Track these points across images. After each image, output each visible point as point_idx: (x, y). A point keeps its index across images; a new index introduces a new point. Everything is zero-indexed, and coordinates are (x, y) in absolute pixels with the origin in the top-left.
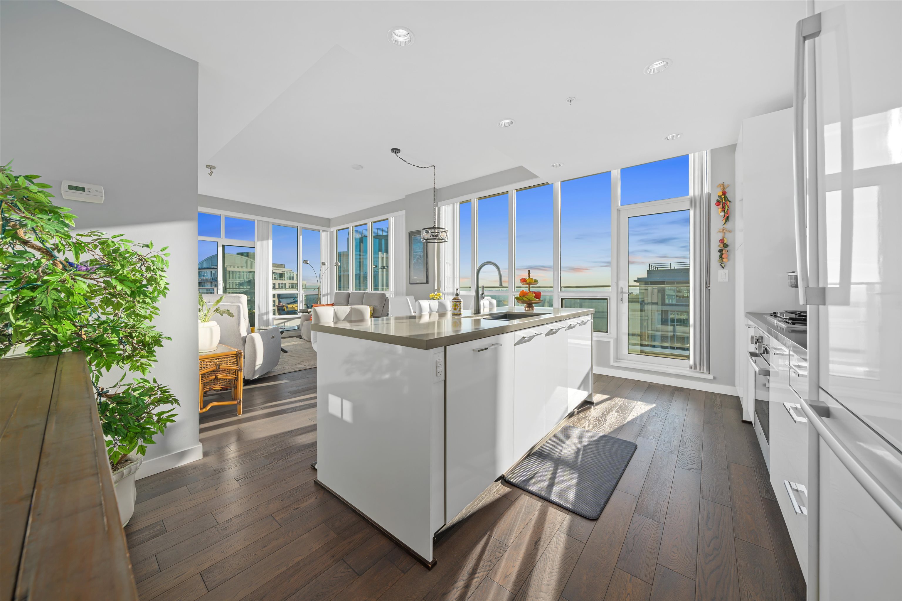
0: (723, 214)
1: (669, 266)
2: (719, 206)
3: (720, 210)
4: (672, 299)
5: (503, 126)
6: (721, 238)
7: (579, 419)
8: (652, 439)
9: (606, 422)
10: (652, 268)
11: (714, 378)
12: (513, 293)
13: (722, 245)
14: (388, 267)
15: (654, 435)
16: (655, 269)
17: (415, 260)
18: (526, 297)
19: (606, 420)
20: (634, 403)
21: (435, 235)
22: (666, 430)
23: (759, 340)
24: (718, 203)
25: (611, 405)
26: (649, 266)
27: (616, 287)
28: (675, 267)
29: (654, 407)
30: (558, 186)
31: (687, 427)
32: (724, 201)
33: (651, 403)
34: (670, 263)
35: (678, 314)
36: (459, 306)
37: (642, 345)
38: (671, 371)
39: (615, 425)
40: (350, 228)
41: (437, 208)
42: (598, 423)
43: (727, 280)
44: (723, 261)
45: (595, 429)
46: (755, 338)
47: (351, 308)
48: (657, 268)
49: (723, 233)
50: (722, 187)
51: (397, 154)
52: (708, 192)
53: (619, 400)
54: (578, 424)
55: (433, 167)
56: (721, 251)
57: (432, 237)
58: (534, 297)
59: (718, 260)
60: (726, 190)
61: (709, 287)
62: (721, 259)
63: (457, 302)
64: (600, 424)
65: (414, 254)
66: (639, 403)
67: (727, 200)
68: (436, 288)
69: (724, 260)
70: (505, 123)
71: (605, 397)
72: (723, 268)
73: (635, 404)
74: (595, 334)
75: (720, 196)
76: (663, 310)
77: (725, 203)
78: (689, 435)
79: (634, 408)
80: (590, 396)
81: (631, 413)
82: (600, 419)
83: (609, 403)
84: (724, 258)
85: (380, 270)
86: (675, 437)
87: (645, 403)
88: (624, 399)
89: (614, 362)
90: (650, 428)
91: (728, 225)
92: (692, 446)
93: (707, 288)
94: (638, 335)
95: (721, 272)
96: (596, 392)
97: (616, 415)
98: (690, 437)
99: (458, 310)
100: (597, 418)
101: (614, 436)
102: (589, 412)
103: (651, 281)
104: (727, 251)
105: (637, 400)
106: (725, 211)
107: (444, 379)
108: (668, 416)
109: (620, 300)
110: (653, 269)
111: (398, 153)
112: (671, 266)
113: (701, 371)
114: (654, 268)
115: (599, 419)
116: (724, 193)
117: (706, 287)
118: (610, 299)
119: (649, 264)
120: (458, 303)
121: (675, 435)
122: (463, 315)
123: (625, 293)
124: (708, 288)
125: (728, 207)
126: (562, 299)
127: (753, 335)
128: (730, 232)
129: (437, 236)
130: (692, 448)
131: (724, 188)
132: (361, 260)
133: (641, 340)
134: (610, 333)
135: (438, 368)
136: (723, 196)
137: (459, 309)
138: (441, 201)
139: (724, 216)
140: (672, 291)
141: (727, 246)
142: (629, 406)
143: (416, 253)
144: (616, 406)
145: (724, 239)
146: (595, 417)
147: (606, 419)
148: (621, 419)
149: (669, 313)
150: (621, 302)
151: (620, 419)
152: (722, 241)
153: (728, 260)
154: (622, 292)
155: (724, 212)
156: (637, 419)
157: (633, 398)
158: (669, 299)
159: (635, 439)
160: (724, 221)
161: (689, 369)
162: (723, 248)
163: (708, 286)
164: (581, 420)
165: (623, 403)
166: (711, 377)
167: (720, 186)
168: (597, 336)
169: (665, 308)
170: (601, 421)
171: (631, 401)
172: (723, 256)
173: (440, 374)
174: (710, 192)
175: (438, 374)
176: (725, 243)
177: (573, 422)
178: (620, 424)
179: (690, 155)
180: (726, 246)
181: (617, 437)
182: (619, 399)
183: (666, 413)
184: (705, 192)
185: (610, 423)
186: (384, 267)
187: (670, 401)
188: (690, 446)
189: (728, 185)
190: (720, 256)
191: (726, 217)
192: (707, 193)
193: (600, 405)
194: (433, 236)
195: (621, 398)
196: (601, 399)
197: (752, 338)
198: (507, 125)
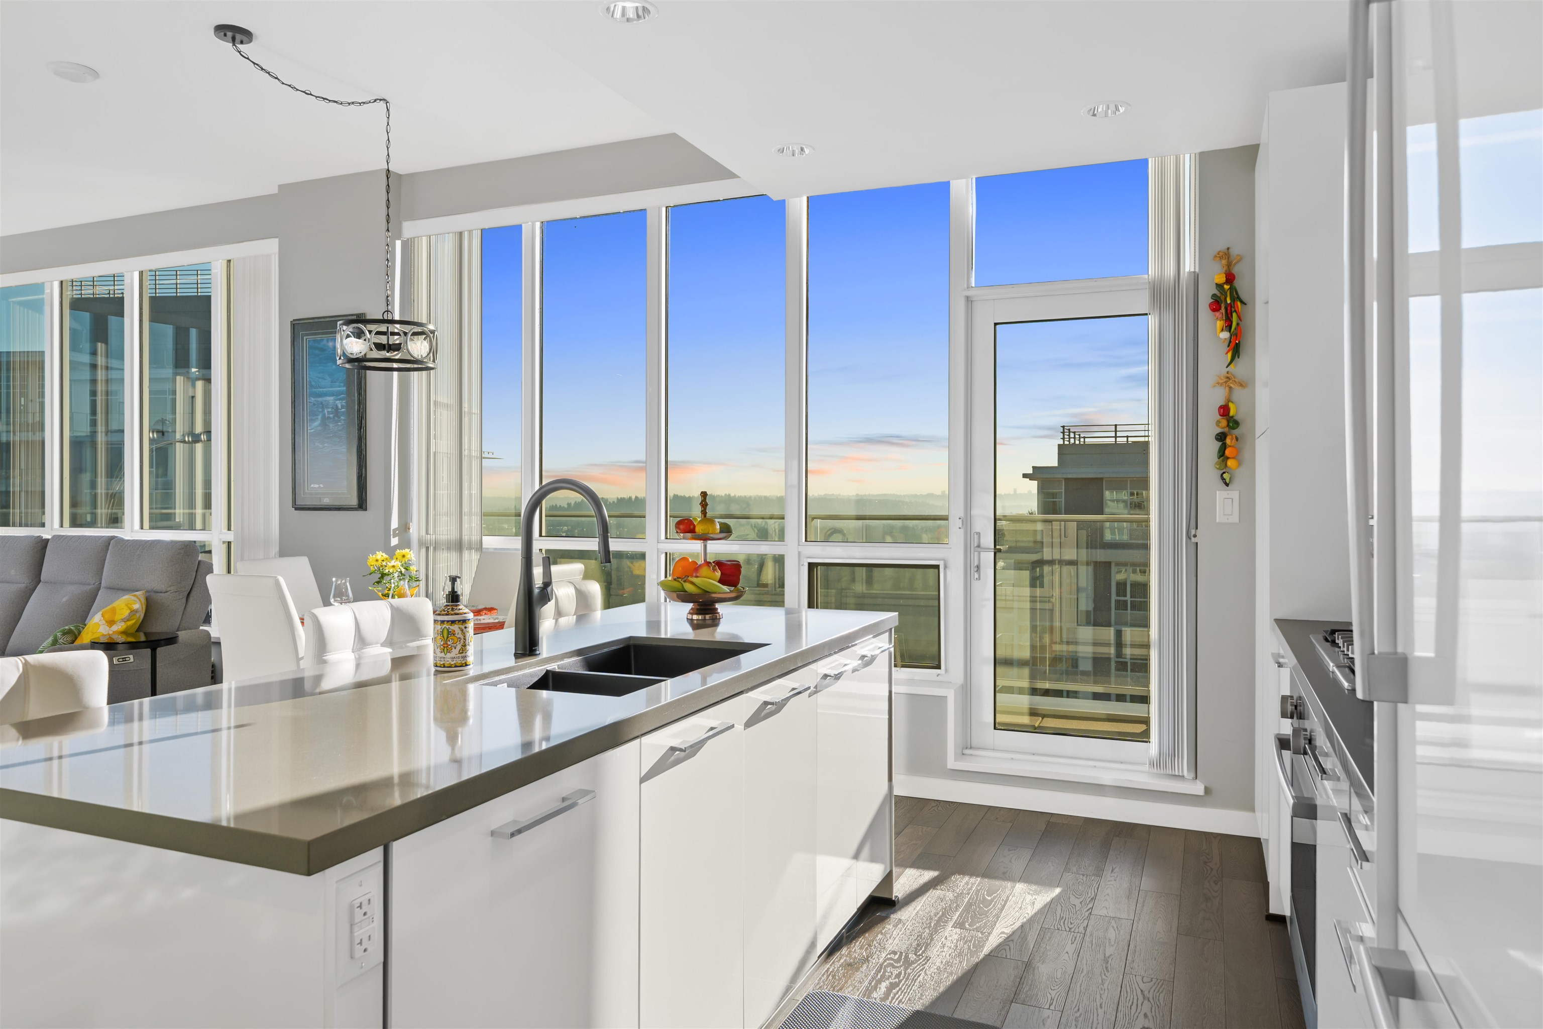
0: (1225, 335)
1: (1113, 434)
2: (1218, 314)
3: (1220, 324)
4: (1121, 530)
5: (618, 14)
6: (1222, 402)
7: (850, 965)
8: (1047, 1006)
9: (926, 966)
10: (1070, 438)
11: (1207, 790)
12: (661, 546)
13: (1224, 423)
14: (208, 432)
15: (1053, 993)
16: (1077, 442)
17: (317, 423)
18: (692, 583)
19: (928, 959)
20: (1005, 887)
21: (390, 346)
22: (1085, 971)
23: (1298, 708)
24: (1216, 305)
25: (943, 904)
26: (1063, 433)
27: (962, 530)
28: (1127, 437)
29: (1059, 897)
30: (799, 209)
31: (1137, 954)
32: (1229, 301)
33: (1047, 883)
34: (1116, 425)
35: (1134, 572)
36: (460, 636)
37: (1034, 691)
38: (1107, 777)
39: (951, 973)
40: (47, 286)
41: (398, 244)
42: (905, 970)
43: (1235, 519)
44: (1226, 465)
45: (895, 995)
46: (1289, 701)
47: (26, 664)
48: (1082, 440)
49: (1227, 389)
50: (1224, 262)
51: (240, 46)
52: (1192, 270)
53: (967, 883)
54: (846, 982)
55: (382, 104)
56: (1221, 437)
57: (376, 354)
58: (720, 581)
59: (1216, 463)
60: (1235, 270)
61: (1195, 536)
62: (1223, 461)
63: (453, 622)
64: (909, 974)
65: (313, 399)
66: (1020, 887)
67: (1236, 297)
68: (394, 524)
69: (1230, 463)
70: (624, 8)
71: (929, 875)
72: (1227, 485)
73: (1008, 892)
74: (902, 674)
75: (1219, 286)
76: (1096, 562)
77: (1231, 307)
78: (1139, 979)
79: (1004, 906)
80: (888, 880)
81: (996, 922)
82: (912, 957)
83: (939, 897)
84: (1228, 458)
85: (179, 447)
86: (1106, 991)
87: (1034, 887)
88: (979, 879)
89: (956, 759)
90: (1044, 970)
91: (1239, 369)
92: (1146, 1015)
93: (1190, 539)
94: (1022, 663)
95: (1222, 495)
96: (905, 862)
97: (956, 937)
98: (1142, 986)
99: (455, 652)
100: (901, 953)
101: (943, 1011)
102: (880, 936)
103: (1070, 476)
104: (1237, 439)
105: (1013, 880)
106: (1230, 326)
107: (382, 959)
108: (1092, 922)
109: (974, 569)
110: (1072, 441)
111: (242, 42)
112: (1119, 434)
113: (1177, 773)
114: (1075, 438)
115: (907, 957)
116: (1230, 278)
117: (1188, 537)
118: (945, 567)
119: (1063, 427)
120: (455, 628)
121: (1106, 986)
122: (472, 671)
123: (987, 549)
124: (1193, 540)
125: (1239, 317)
126: (811, 566)
127: (1287, 693)
128: (1242, 385)
129: (397, 348)
130: (1147, 1021)
131: (1229, 265)
132: (100, 388)
133: (1033, 677)
134: (946, 671)
135: (356, 928)
136: (1226, 287)
137: (459, 647)
138: (413, 217)
139: (1230, 342)
140: (1121, 505)
141: (1235, 426)
142: (992, 900)
143: (320, 399)
144: (958, 905)
145: (1231, 405)
146: (895, 953)
147: (929, 953)
148: (969, 947)
149: (1114, 569)
150: (976, 576)
151: (966, 951)
152: (1224, 410)
153: (1240, 463)
154: (979, 546)
155: (1230, 331)
156: (1011, 944)
157: (1004, 873)
158: (1112, 530)
159: (1003, 1013)
160: (1230, 355)
161: (1146, 768)
162: (1226, 430)
163: (1193, 532)
164: (857, 969)
165: (978, 891)
166: (1198, 788)
167: (1221, 258)
168: (910, 682)
169: (1101, 555)
170: (913, 963)
171: (997, 883)
172: (1227, 452)
173: (363, 948)
174: (1197, 270)
175: (359, 950)
176: (1232, 417)
177: (834, 977)
178: (965, 966)
179: (1150, 160)
180: (1233, 423)
181: (956, 1016)
182: (967, 878)
183: (1087, 914)
184: (1187, 270)
185: (938, 969)
186: (196, 439)
187: (1099, 872)
188: (1142, 1016)
189: (1238, 255)
190: (1219, 451)
191: (1232, 345)
192: (1190, 273)
193: (914, 904)
194: (380, 347)
195: (972, 875)
196: (916, 885)
197: (1284, 699)
198: (631, 14)
